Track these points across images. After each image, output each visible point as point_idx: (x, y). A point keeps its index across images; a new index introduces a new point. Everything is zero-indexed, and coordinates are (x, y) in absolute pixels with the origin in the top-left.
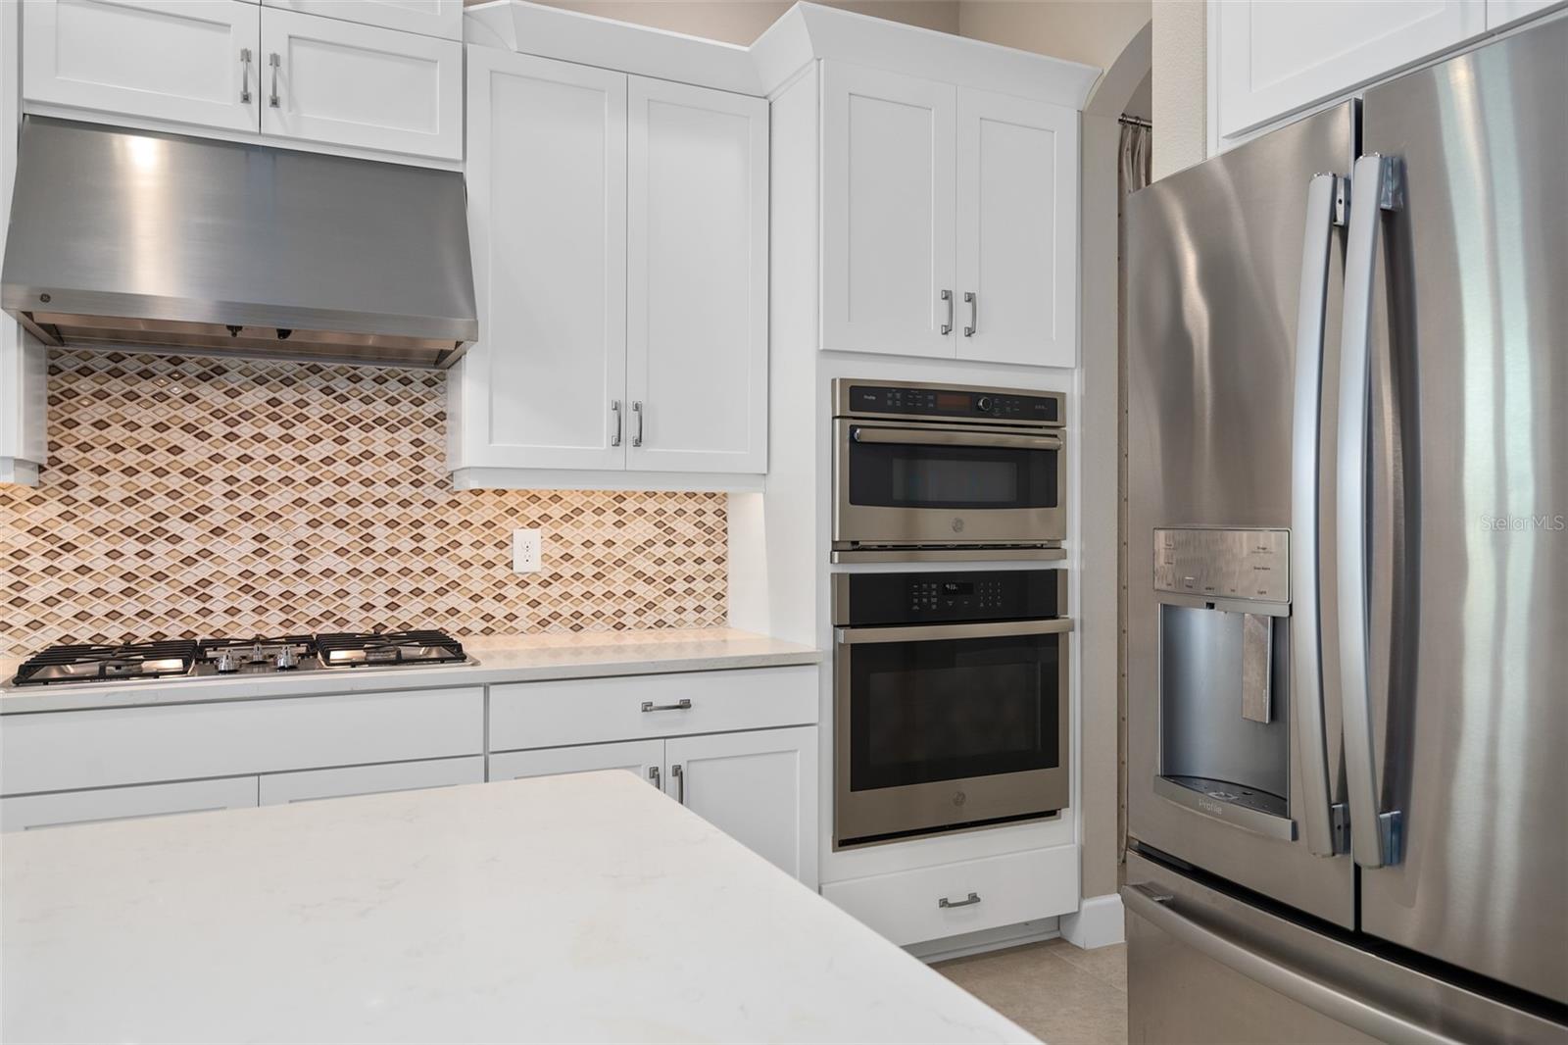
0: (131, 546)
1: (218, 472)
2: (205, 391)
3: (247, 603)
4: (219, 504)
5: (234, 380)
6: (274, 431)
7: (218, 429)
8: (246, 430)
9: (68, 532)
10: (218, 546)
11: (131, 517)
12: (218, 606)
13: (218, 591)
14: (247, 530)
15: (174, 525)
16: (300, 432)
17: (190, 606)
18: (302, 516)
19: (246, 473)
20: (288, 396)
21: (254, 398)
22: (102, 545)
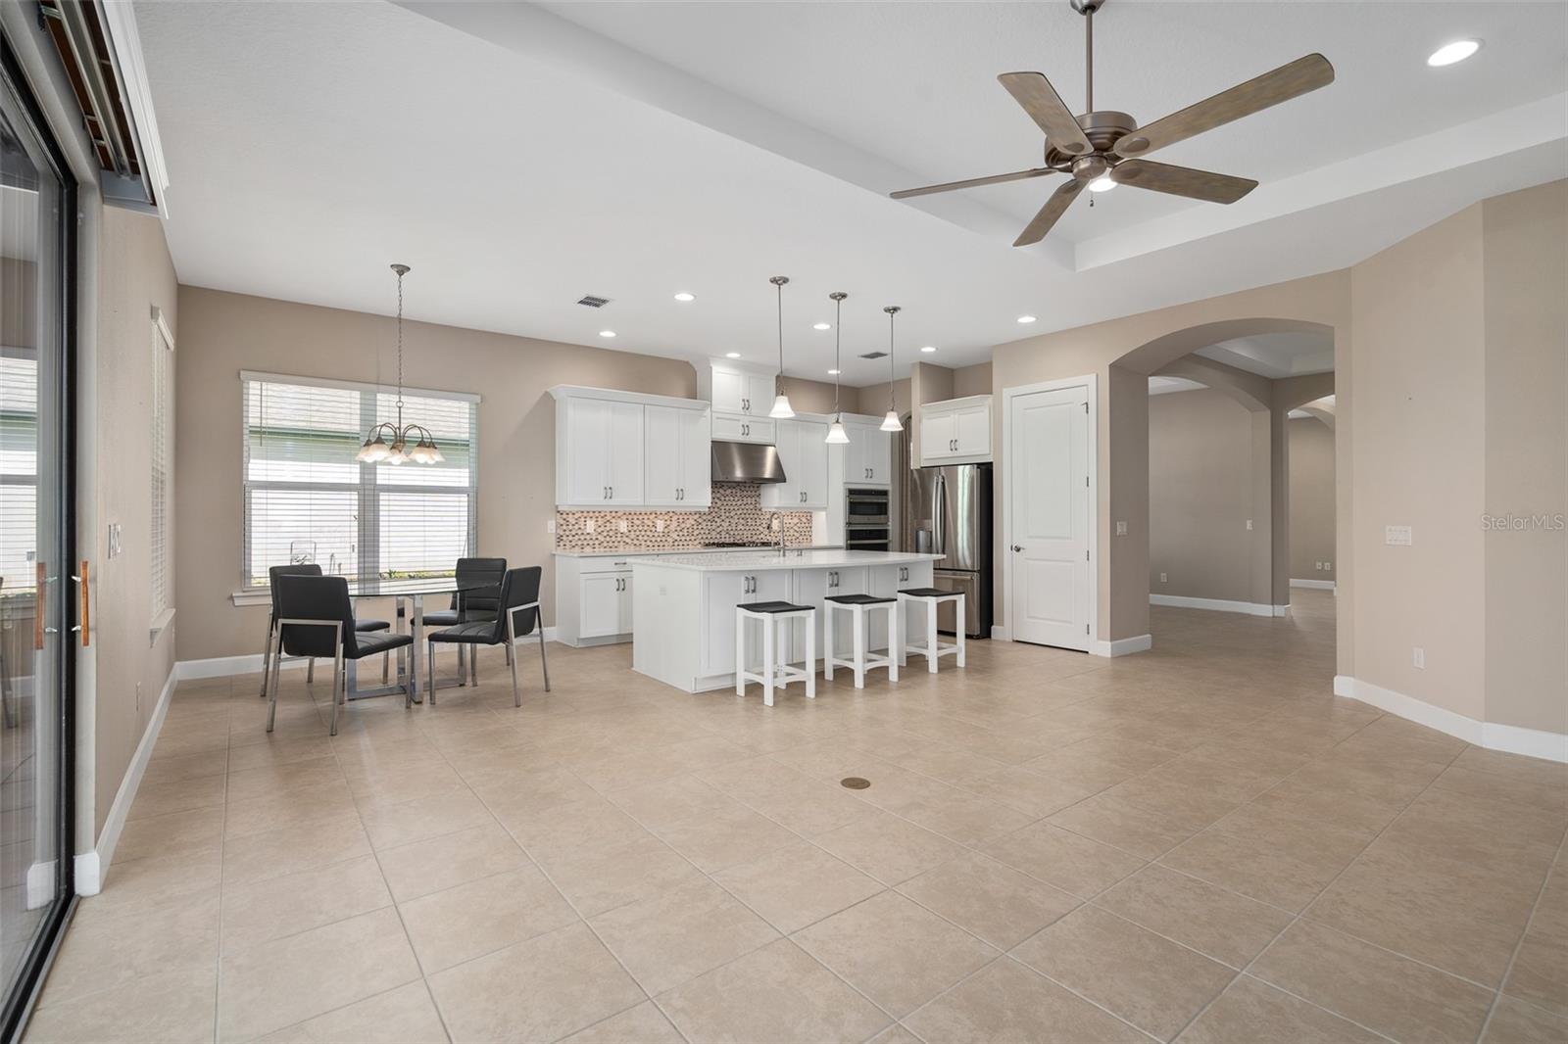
0: (709, 523)
1: (723, 508)
2: (721, 491)
3: (727, 536)
4: (723, 514)
5: (725, 488)
6: (732, 498)
7: (723, 498)
8: (727, 499)
9: (700, 521)
10: (723, 523)
11: (709, 517)
12: (723, 536)
13: (723, 533)
14: (727, 520)
15: (716, 519)
16: (736, 499)
17: (718, 536)
18: (736, 517)
19: (727, 508)
20: (734, 491)
21: (728, 492)
22: (705, 523)
